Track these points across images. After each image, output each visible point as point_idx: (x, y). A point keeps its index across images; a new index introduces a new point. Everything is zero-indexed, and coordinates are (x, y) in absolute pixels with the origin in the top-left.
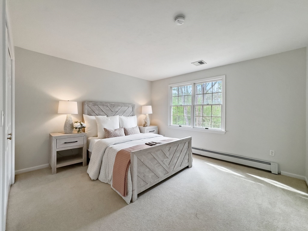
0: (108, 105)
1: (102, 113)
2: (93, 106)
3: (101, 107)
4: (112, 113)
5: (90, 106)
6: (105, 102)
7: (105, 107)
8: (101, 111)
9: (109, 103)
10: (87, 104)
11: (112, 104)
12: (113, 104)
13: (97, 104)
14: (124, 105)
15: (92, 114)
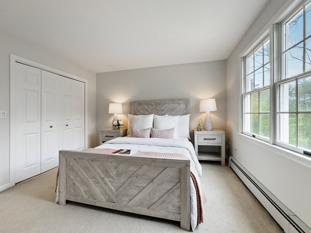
0: (153, 103)
1: (146, 112)
2: (138, 106)
3: (146, 107)
4: (158, 111)
5: (135, 106)
6: (149, 101)
7: (150, 106)
8: (145, 110)
9: (153, 101)
10: (133, 104)
11: (156, 103)
12: (158, 101)
13: (141, 103)
14: (172, 102)
15: (137, 113)
